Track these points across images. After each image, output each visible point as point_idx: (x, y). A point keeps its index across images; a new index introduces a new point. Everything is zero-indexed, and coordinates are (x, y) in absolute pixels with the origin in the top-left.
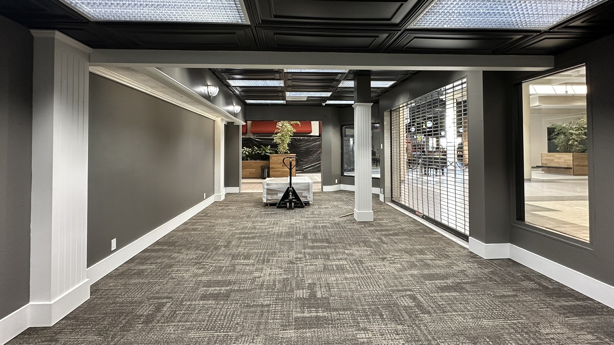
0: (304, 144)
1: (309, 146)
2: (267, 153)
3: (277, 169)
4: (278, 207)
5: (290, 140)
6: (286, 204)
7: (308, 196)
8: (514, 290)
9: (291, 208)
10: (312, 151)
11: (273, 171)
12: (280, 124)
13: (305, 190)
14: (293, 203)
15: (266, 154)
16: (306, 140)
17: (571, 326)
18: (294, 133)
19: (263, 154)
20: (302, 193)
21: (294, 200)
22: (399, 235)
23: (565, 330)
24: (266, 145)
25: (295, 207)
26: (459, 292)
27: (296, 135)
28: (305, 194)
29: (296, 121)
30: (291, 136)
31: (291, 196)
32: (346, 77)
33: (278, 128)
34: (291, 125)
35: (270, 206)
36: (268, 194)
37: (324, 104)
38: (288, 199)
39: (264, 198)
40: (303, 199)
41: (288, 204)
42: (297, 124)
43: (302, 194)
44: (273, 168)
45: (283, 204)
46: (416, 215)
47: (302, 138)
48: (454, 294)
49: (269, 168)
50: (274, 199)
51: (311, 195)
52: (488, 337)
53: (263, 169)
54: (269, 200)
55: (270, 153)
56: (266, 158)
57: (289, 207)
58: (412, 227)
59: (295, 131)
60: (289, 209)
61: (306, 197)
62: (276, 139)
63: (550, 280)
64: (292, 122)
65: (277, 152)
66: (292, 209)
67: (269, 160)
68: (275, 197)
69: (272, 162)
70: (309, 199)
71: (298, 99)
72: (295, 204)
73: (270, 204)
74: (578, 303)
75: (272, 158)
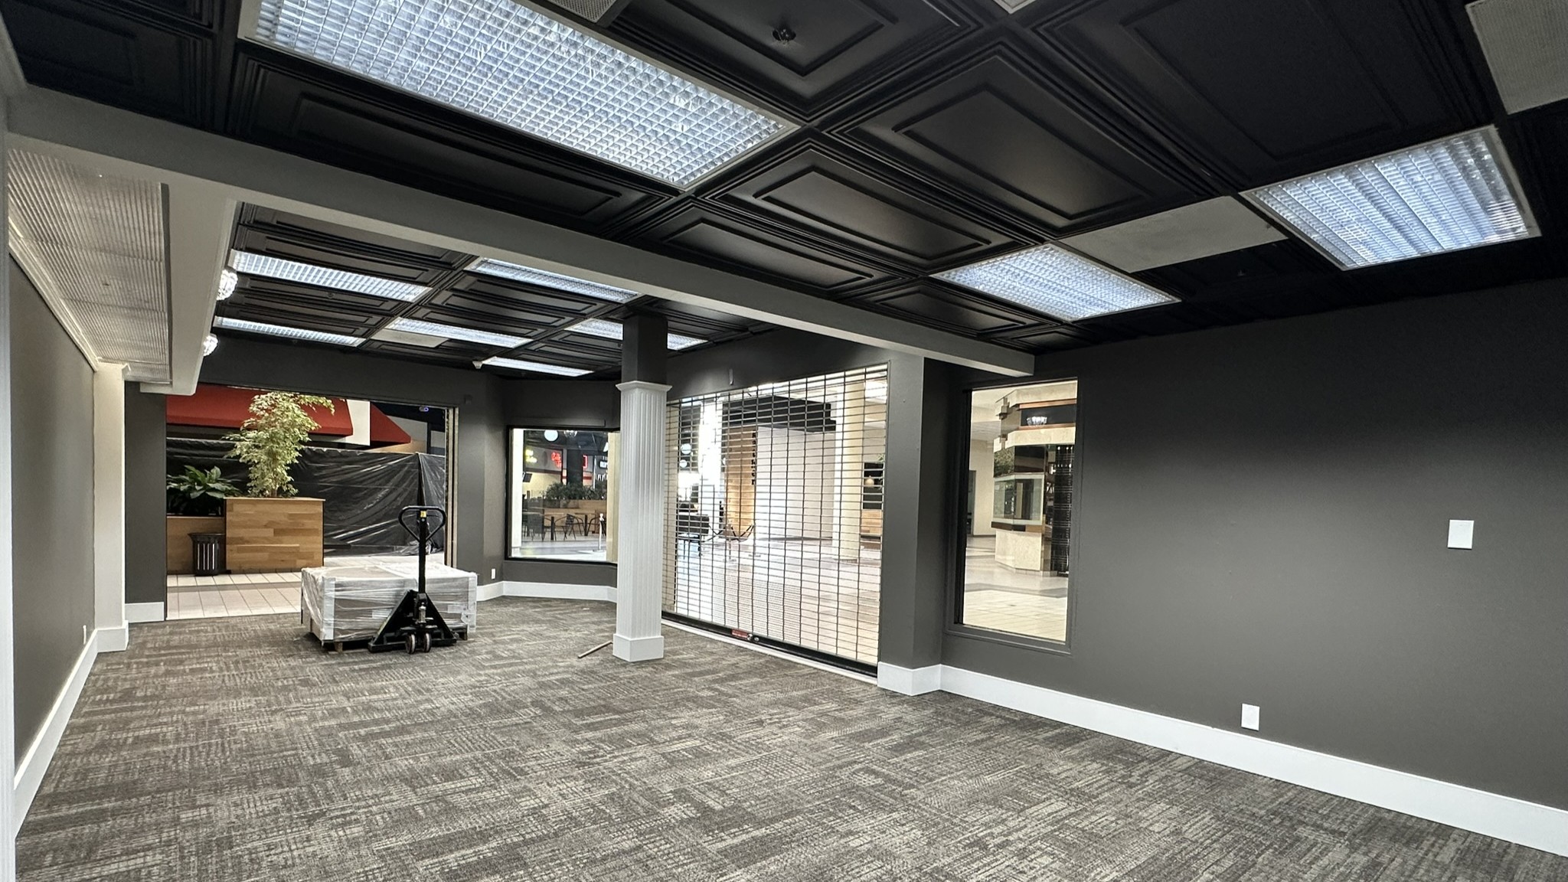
0: (333, 467)
1: (348, 476)
2: (214, 490)
3: (255, 542)
4: (374, 651)
5: (297, 454)
6: (407, 639)
7: (464, 613)
8: (984, 732)
9: (421, 648)
10: (359, 490)
11: (240, 550)
12: (262, 401)
13: (456, 597)
14: (427, 635)
15: (209, 493)
16: (341, 455)
17: (1072, 759)
18: (310, 434)
19: (194, 495)
20: (446, 607)
21: (430, 627)
22: (741, 679)
23: (1070, 765)
24: (205, 467)
25: (435, 645)
26: (922, 749)
27: (317, 439)
28: (454, 607)
29: (320, 395)
30: (301, 442)
31: (423, 615)
32: (610, 311)
33: (253, 414)
34: (303, 407)
35: (344, 649)
36: (338, 613)
37: (478, 365)
38: (410, 622)
39: (325, 626)
40: (450, 623)
41: (413, 637)
42: (320, 407)
43: (447, 609)
44: (242, 540)
45: (390, 639)
46: (734, 637)
47: (325, 449)
48: (917, 753)
49: (223, 542)
50: (360, 627)
51: (473, 611)
52: (1008, 795)
53: (197, 540)
54: (343, 632)
55: (227, 493)
56: (213, 507)
57: (417, 645)
58: (749, 661)
59: (314, 426)
60: (416, 652)
61: (458, 616)
62: (243, 447)
63: (1009, 710)
64: (308, 399)
65: (244, 491)
66: (426, 651)
67: (224, 515)
68: (362, 622)
69: (235, 519)
70: (465, 622)
71: (412, 339)
72: (433, 636)
73: (344, 642)
74: (1057, 731)
75: (237, 508)
